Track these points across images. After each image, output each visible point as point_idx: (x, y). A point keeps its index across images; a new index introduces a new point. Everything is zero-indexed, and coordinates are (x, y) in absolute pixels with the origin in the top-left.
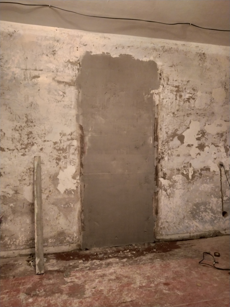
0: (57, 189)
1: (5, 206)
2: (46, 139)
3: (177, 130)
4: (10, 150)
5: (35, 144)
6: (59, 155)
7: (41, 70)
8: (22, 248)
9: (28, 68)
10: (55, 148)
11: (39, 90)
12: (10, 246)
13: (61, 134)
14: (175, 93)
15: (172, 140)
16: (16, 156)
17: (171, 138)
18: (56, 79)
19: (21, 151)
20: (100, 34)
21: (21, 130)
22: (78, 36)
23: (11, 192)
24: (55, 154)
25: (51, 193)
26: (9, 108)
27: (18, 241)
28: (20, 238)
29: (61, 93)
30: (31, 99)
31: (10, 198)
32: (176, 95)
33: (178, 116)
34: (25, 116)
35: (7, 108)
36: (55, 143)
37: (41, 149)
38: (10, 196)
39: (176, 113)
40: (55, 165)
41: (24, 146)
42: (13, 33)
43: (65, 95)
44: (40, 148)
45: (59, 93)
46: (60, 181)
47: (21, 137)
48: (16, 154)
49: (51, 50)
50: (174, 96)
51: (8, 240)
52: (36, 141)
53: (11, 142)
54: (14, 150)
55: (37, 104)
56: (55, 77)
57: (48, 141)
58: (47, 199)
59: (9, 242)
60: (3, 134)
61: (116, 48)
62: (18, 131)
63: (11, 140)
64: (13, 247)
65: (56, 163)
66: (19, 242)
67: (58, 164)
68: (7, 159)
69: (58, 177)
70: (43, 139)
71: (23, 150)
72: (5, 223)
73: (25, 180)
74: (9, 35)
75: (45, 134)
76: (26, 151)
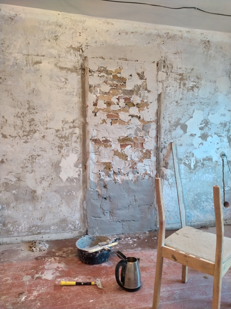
0: (59, 177)
1: (8, 193)
2: (48, 126)
3: (180, 119)
4: (12, 137)
5: (37, 132)
6: (61, 142)
7: (44, 56)
8: (24, 234)
9: (30, 54)
10: (57, 136)
11: (41, 76)
12: (12, 233)
13: (63, 121)
14: (179, 81)
15: (175, 129)
16: (18, 143)
17: (174, 128)
18: (58, 65)
19: (23, 138)
20: (104, 20)
21: (23, 117)
22: (81, 21)
23: (14, 179)
24: (57, 142)
25: (53, 180)
26: (11, 94)
27: (20, 228)
28: (23, 225)
29: (64, 80)
30: (33, 86)
31: (12, 185)
32: (180, 83)
33: (181, 105)
34: (27, 102)
35: (9, 94)
36: (57, 131)
37: (44, 137)
38: (13, 183)
39: (179, 102)
40: (57, 153)
41: (26, 134)
42: (14, 17)
43: (67, 82)
44: (42, 135)
45: (61, 80)
46: (62, 169)
47: (23, 124)
48: (19, 141)
49: (54, 35)
50: (178, 84)
51: (11, 226)
52: (38, 129)
53: (13, 129)
54: (16, 137)
55: (39, 91)
56: (58, 63)
57: (50, 128)
58: (49, 187)
59: (12, 228)
60: (5, 121)
61: (120, 34)
62: (20, 117)
63: (13, 126)
64: (16, 234)
65: (59, 150)
66: (22, 228)
67: (60, 152)
68: (9, 146)
69: (61, 165)
70: (45, 127)
71: (25, 137)
72: (8, 210)
73: (27, 167)
74: (10, 18)
75: (47, 121)
76: (28, 139)
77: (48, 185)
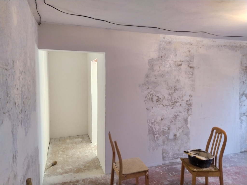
0: (187, 127)
1: (164, 136)
2: (183, 99)
3: (244, 91)
4: (166, 106)
5: (178, 102)
6: (188, 107)
7: (183, 61)
8: (171, 159)
9: (177, 61)
10: (187, 104)
11: (181, 72)
12: (166, 158)
13: (190, 96)
14: (244, 71)
15: (242, 97)
16: (169, 109)
18: (189, 66)
19: (171, 106)
20: (211, 39)
21: (172, 95)
22: (201, 41)
23: (167, 129)
24: (187, 107)
25: (184, 128)
26: (167, 83)
27: (169, 155)
28: (170, 154)
29: (191, 73)
30: (177, 77)
31: (166, 132)
33: (245, 84)
34: (174, 87)
35: (166, 83)
36: (187, 101)
37: (181, 105)
39: (244, 82)
40: (186, 113)
41: (173, 104)
42: (171, 41)
43: (193, 74)
44: (180, 104)
46: (189, 122)
47: (172, 98)
48: (169, 108)
49: (188, 50)
50: (244, 72)
51: (165, 154)
52: (178, 101)
53: (167, 101)
54: (168, 106)
55: (180, 80)
57: (184, 100)
58: (183, 132)
59: (165, 156)
60: (164, 97)
61: (218, 47)
62: (170, 95)
63: (167, 100)
65: (187, 112)
66: (170, 156)
67: (188, 112)
68: (165, 111)
69: (188, 120)
70: (182, 99)
71: (172, 106)
72: (164, 146)
73: (173, 122)
74: (169, 42)
75: (182, 96)
76: (173, 106)
77: (182, 131)
